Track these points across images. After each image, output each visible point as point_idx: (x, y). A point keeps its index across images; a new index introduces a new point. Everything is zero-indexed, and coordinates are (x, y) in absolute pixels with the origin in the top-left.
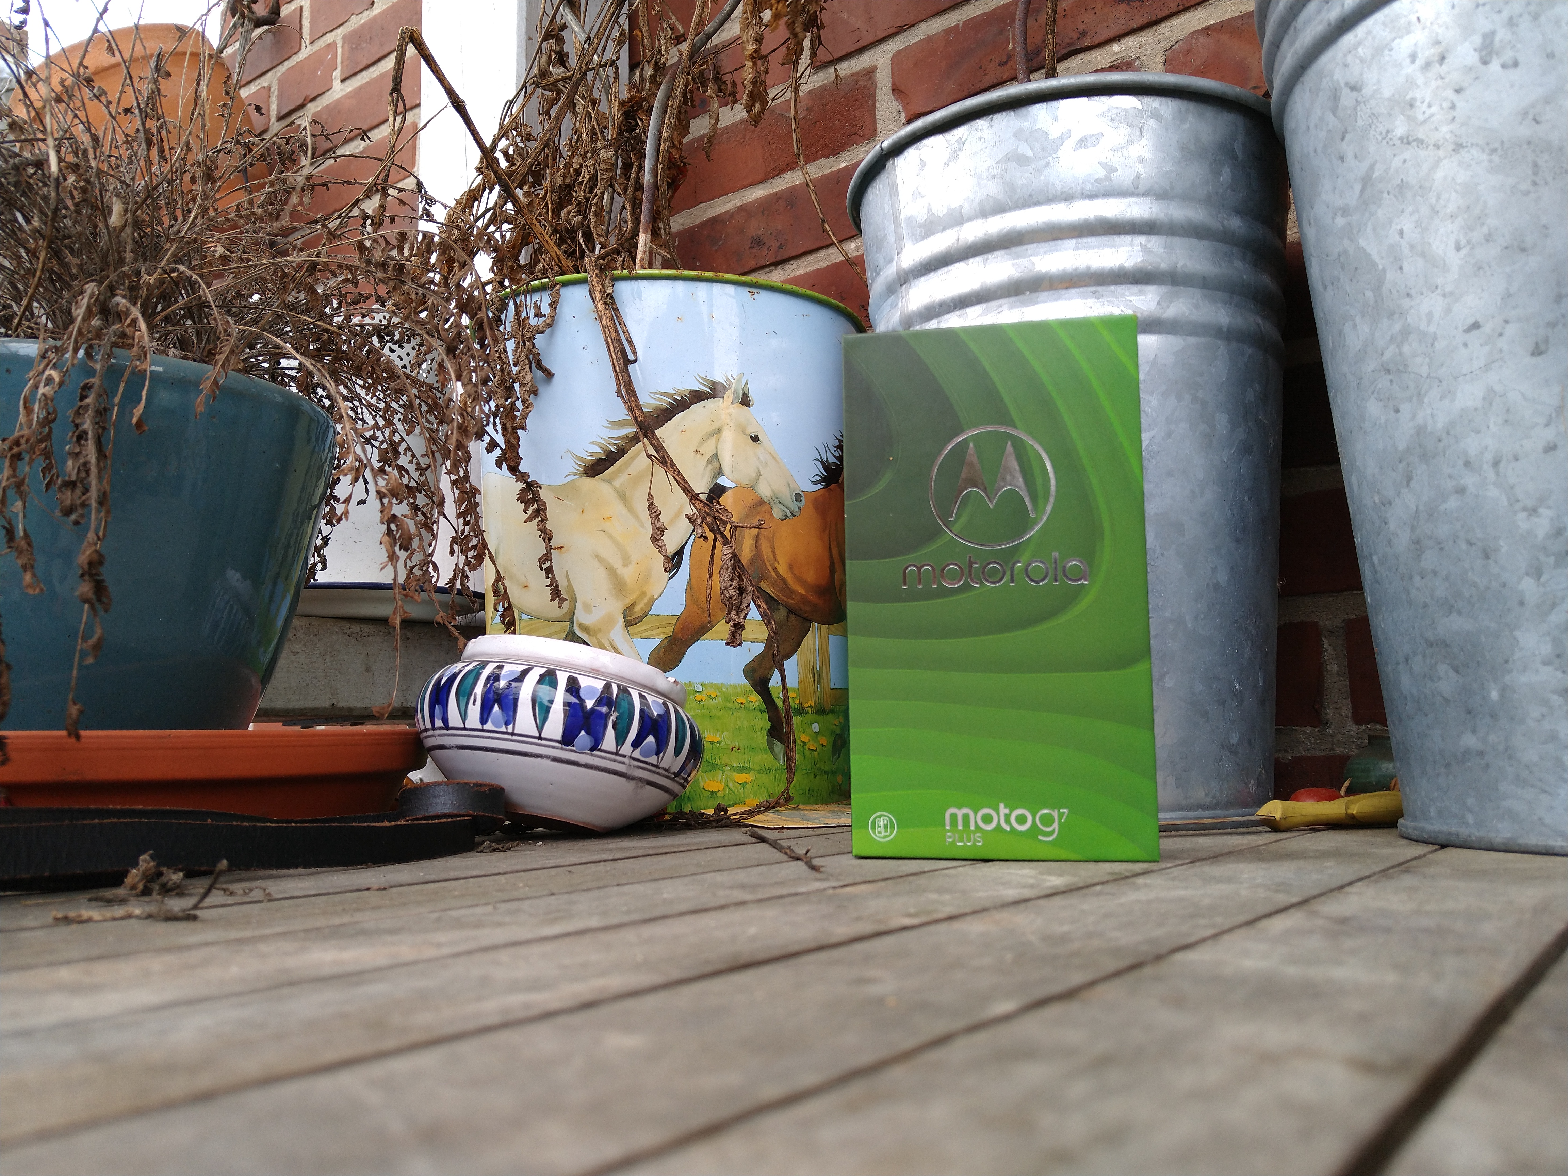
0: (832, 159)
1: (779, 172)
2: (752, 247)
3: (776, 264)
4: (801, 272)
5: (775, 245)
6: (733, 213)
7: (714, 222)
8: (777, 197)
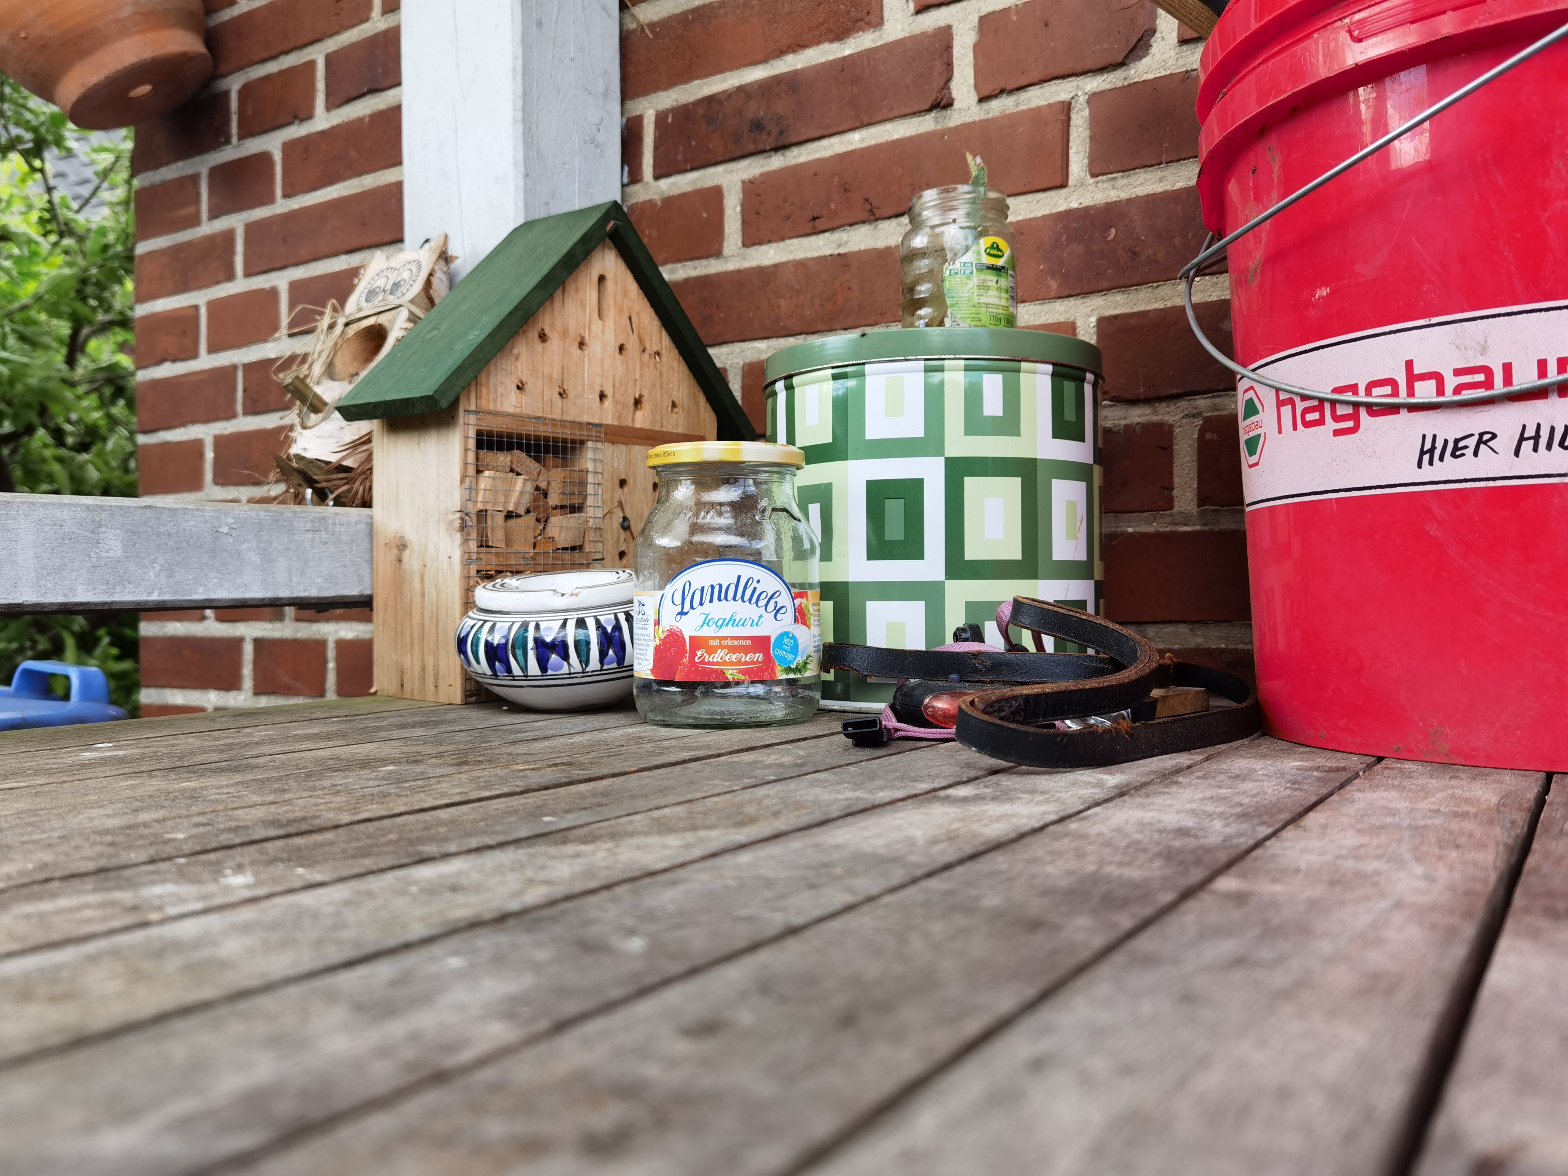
0: (836, 45)
1: (781, 53)
2: (751, 131)
3: (777, 149)
4: (803, 159)
5: (775, 130)
6: (731, 93)
7: (710, 100)
8: (777, 80)
